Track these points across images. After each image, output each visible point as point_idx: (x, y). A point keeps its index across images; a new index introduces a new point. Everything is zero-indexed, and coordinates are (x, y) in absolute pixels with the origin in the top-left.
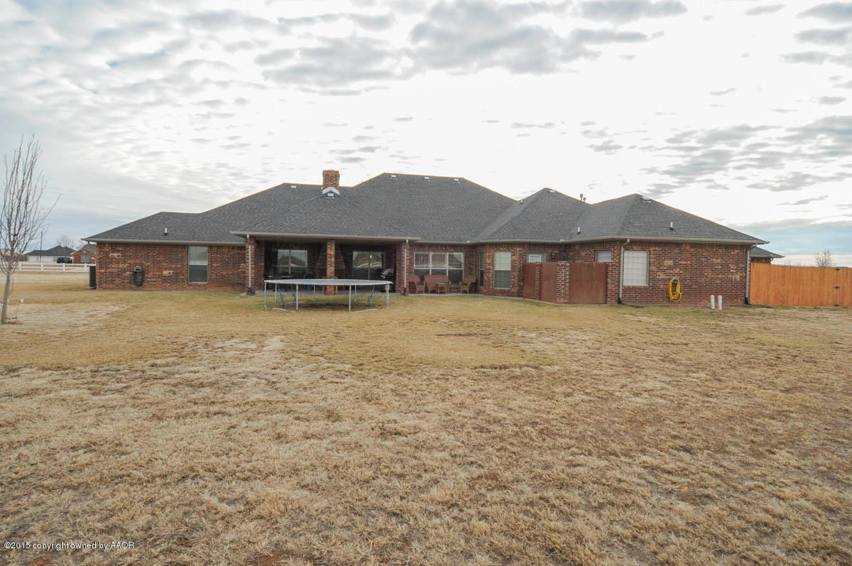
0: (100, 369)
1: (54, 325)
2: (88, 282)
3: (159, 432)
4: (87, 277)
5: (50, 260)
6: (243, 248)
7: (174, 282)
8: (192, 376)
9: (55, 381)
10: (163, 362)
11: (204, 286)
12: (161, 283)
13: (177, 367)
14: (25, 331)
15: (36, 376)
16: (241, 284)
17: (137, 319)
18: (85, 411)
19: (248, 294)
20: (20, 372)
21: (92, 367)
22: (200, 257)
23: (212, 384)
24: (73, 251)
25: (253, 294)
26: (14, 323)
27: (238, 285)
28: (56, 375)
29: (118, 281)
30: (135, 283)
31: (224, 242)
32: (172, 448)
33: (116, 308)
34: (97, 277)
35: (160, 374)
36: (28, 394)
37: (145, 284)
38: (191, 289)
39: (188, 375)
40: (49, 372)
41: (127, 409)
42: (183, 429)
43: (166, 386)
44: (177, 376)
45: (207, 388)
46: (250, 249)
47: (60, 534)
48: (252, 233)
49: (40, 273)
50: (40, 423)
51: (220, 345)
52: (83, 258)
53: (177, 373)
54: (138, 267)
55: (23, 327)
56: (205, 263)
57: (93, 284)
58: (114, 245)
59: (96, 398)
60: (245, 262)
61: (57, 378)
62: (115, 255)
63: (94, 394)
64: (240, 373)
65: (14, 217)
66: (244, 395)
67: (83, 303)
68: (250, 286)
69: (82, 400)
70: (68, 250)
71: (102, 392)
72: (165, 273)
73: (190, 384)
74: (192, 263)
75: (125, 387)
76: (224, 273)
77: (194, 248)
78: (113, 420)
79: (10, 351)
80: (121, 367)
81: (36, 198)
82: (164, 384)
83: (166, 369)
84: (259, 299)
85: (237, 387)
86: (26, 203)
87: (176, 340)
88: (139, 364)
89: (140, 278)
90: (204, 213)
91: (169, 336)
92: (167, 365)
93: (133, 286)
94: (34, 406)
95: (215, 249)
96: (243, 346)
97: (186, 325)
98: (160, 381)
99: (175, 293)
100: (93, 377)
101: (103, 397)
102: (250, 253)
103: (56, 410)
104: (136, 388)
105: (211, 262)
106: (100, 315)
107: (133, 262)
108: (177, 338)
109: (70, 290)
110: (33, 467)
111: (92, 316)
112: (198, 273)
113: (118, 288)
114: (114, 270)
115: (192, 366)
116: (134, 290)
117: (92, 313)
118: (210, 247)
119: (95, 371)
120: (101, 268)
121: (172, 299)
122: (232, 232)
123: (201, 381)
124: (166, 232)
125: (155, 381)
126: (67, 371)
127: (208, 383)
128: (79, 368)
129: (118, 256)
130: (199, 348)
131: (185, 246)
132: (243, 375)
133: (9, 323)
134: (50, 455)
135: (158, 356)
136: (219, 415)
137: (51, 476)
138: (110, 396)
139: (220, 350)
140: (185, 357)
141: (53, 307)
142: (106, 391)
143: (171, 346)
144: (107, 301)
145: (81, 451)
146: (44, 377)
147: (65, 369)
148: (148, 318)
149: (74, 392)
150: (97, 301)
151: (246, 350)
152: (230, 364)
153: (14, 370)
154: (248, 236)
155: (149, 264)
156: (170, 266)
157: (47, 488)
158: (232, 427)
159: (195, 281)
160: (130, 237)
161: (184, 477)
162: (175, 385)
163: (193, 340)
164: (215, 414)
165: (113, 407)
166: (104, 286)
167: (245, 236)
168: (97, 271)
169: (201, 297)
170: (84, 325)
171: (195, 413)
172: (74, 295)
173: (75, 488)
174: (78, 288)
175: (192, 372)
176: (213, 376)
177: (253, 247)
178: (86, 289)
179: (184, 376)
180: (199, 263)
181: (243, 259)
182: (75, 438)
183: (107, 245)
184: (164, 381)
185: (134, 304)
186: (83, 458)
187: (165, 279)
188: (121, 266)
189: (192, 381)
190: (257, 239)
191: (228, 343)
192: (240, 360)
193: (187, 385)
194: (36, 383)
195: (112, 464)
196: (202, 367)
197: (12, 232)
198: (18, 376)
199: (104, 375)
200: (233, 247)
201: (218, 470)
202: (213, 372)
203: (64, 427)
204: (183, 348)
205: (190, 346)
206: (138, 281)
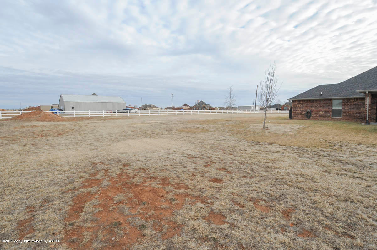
0: (300, 148)
1: (280, 131)
2: (288, 117)
3: (330, 178)
4: (288, 115)
5: (273, 109)
6: (364, 99)
7: (325, 117)
8: (341, 158)
9: (284, 150)
10: (326, 150)
11: (340, 119)
12: (318, 117)
13: (333, 153)
14: (270, 132)
15: (278, 147)
16: (361, 119)
17: (310, 131)
18: (297, 162)
19: (365, 124)
20: (272, 145)
21: (296, 147)
22: (338, 105)
23: (353, 164)
24: (281, 105)
25: (369, 124)
26: (267, 129)
27: (360, 119)
28: (284, 148)
29: (300, 116)
30: (307, 117)
31: (352, 97)
32: (338, 186)
33: (301, 127)
34: (292, 114)
35: (325, 154)
36: (276, 152)
37: (311, 117)
38: (333, 121)
39: (340, 157)
40: (282, 146)
41: (313, 165)
42: (341, 180)
43: (329, 160)
44: (334, 157)
45: (351, 165)
46: (368, 99)
47: (297, 202)
48: (369, 90)
49: (271, 113)
50: (282, 163)
51: (354, 146)
52: (285, 108)
53: (334, 155)
54: (308, 110)
55: (270, 131)
56: (341, 108)
57: (290, 117)
58: (298, 101)
59: (300, 158)
60: (364, 107)
61: (285, 149)
62: (299, 105)
63: (299, 157)
64: (368, 162)
65: (268, 92)
66: (373, 173)
67: (288, 124)
68: (367, 119)
69: (295, 158)
70: (279, 105)
71: (302, 157)
72: (320, 113)
73: (341, 162)
74: (334, 108)
75: (311, 157)
76: (351, 113)
77: (335, 100)
78: (309, 168)
79: (268, 138)
80: (308, 149)
81: (275, 85)
82: (328, 159)
83: (328, 153)
84: (373, 127)
85: (368, 168)
86: (272, 87)
87: (330, 142)
88: (315, 149)
89: (309, 115)
90: (340, 83)
91: (326, 139)
92: (328, 151)
93: (306, 118)
94: (279, 156)
95: (346, 101)
96: (368, 149)
97: (334, 136)
98: (326, 157)
99: (325, 122)
100: (297, 150)
101: (303, 159)
102: (368, 102)
103: (286, 159)
104: (316, 158)
105: (344, 107)
106: (295, 129)
107: (306, 108)
108: (330, 141)
109: (282, 119)
110: (283, 177)
111: (292, 129)
112: (337, 113)
113: (300, 119)
114: (299, 112)
115: (341, 154)
116: (306, 120)
117: (292, 128)
118: (344, 99)
119: (298, 149)
120: (294, 111)
121: (324, 124)
122: (357, 91)
123: (347, 161)
124: (321, 94)
125: (324, 157)
126: (288, 147)
127: (351, 163)
128: (292, 147)
129: (300, 106)
130: (343, 147)
131: (331, 100)
132: (371, 163)
133: (266, 129)
134: (288, 174)
135: (323, 147)
136: (360, 179)
137: (289, 181)
138: (305, 159)
139: (354, 149)
140: (336, 149)
141: (278, 125)
142: (304, 157)
143: (328, 144)
144: (297, 124)
145: (298, 176)
146: (281, 148)
147: (287, 146)
148: (315, 131)
149: (292, 155)
150: (293, 123)
151: (370, 151)
152: (362, 157)
153: (270, 144)
154: (367, 92)
155: (313, 109)
156: (323, 109)
157: (289, 185)
158: (368, 186)
159: (335, 116)
160: (305, 97)
161: (346, 200)
162: (334, 161)
163: (339, 143)
164: (357, 178)
165: (308, 164)
166: (294, 118)
167: (365, 93)
168: (292, 112)
169: (339, 124)
170: (290, 132)
171: (347, 175)
172: (285, 121)
173: (300, 188)
174: (285, 119)
175: (341, 156)
176: (353, 160)
177: (370, 98)
178: (288, 119)
179: (337, 157)
180: (337, 108)
181: (364, 105)
182: (295, 171)
183: (296, 101)
184: (328, 158)
185: (308, 125)
186: (300, 179)
187: (320, 116)
188: (301, 110)
189: (342, 161)
190: (372, 93)
191: (359, 147)
192: (367, 156)
193: (340, 162)
194: (278, 149)
195: (312, 184)
196: (346, 155)
197: (267, 98)
198: (272, 146)
199: (302, 151)
200: (357, 99)
201: (364, 203)
202: (353, 158)
203: (291, 166)
204: (334, 146)
205: (338, 145)
206: (308, 116)
